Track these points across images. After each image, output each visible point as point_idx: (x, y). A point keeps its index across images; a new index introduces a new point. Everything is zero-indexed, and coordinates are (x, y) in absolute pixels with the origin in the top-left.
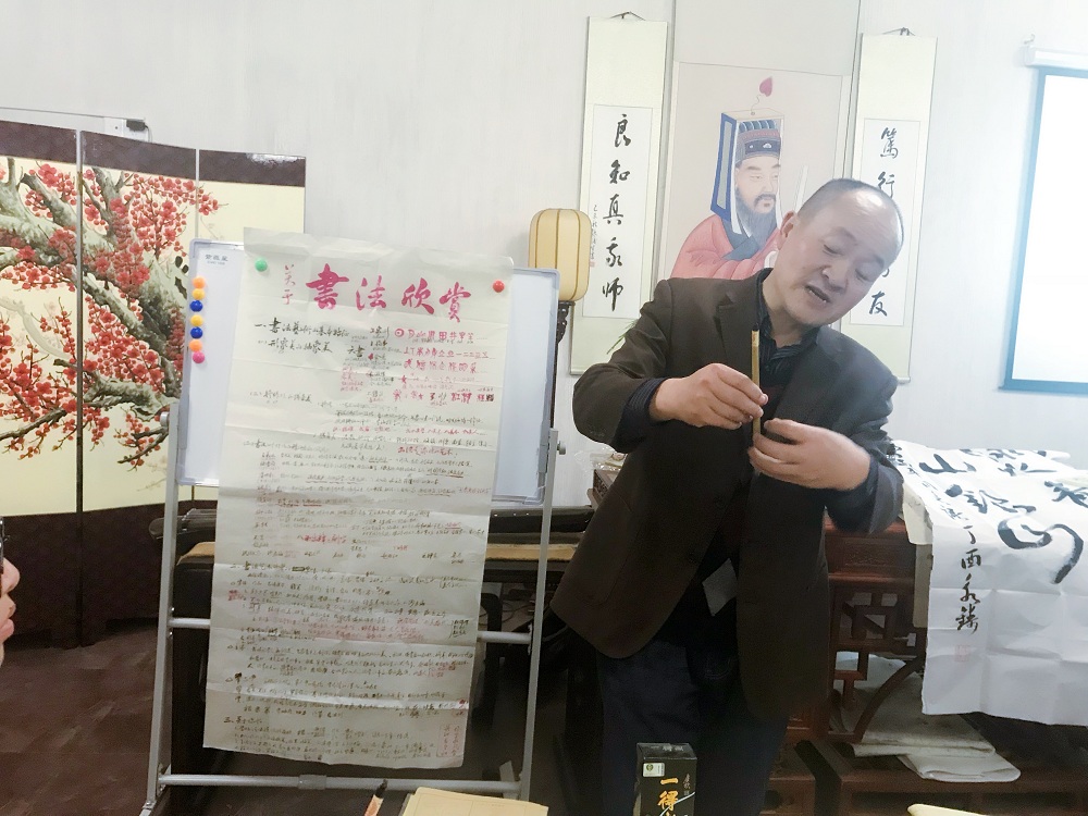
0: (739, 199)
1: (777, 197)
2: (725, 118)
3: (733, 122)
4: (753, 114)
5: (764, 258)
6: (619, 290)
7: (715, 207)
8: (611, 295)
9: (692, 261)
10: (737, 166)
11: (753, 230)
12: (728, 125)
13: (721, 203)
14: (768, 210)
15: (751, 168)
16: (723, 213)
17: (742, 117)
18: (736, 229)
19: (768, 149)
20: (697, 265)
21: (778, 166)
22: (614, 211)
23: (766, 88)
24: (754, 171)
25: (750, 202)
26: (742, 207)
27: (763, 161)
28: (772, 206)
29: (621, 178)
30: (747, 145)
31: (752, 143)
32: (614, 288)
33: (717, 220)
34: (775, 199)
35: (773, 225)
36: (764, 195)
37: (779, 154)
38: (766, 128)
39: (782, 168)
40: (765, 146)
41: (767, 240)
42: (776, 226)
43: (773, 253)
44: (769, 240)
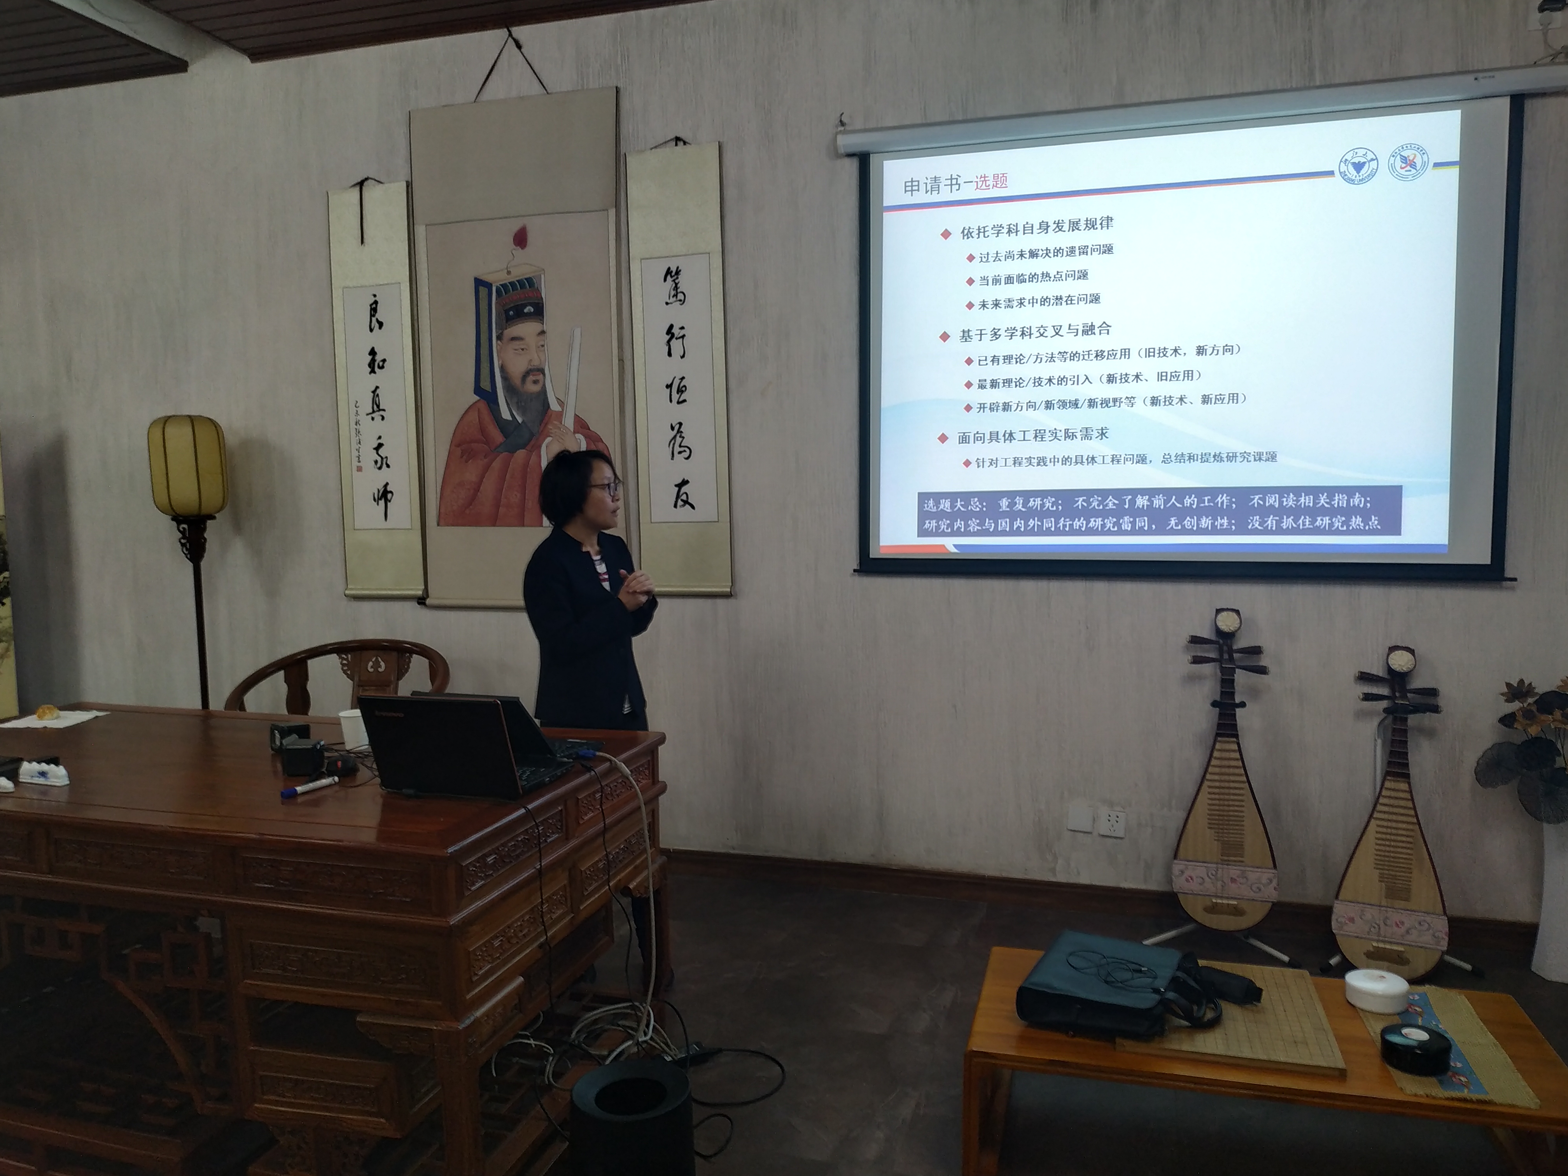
0: (505, 378)
1: (547, 372)
2: (479, 283)
3: (489, 286)
4: (509, 273)
5: (540, 447)
6: (389, 496)
7: (478, 390)
8: (382, 502)
9: (462, 457)
10: (499, 338)
11: (523, 413)
12: (483, 291)
13: (486, 385)
14: (536, 388)
15: (513, 339)
16: (487, 396)
17: (497, 278)
18: (506, 415)
19: (529, 315)
20: (467, 462)
21: (543, 332)
22: (377, 406)
23: (521, 239)
24: (517, 343)
25: (517, 381)
26: (510, 389)
27: (526, 329)
28: (541, 383)
29: (379, 367)
30: (507, 312)
31: (510, 309)
32: (384, 495)
33: (483, 405)
34: (544, 375)
35: (546, 405)
36: (530, 370)
37: (543, 317)
38: (526, 288)
39: (548, 334)
40: (526, 311)
41: (540, 425)
42: (549, 407)
43: (549, 439)
44: (543, 425)
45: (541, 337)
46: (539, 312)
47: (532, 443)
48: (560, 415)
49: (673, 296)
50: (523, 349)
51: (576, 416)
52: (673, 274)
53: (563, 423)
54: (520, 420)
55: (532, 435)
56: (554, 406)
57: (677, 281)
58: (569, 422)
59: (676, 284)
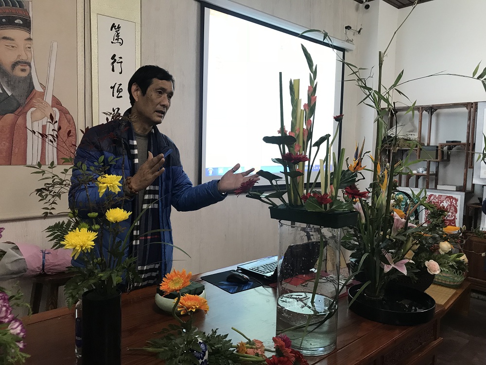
14: (23, 75)
24: (9, 41)
25: (8, 68)
27: (15, 34)
28: (28, 72)
30: (1, 19)
31: (4, 18)
34: (30, 66)
35: (31, 87)
36: (19, 62)
37: (30, 29)
38: (17, 7)
39: (34, 41)
40: (16, 22)
41: (26, 99)
42: (34, 88)
43: (33, 109)
44: (28, 100)
45: (29, 42)
46: (27, 25)
47: (19, 110)
48: (42, 95)
49: (116, 40)
50: (13, 47)
51: (53, 96)
52: (116, 28)
53: (44, 99)
54: (10, 94)
55: (19, 105)
56: (38, 88)
57: (118, 32)
58: (49, 99)
59: (118, 34)
